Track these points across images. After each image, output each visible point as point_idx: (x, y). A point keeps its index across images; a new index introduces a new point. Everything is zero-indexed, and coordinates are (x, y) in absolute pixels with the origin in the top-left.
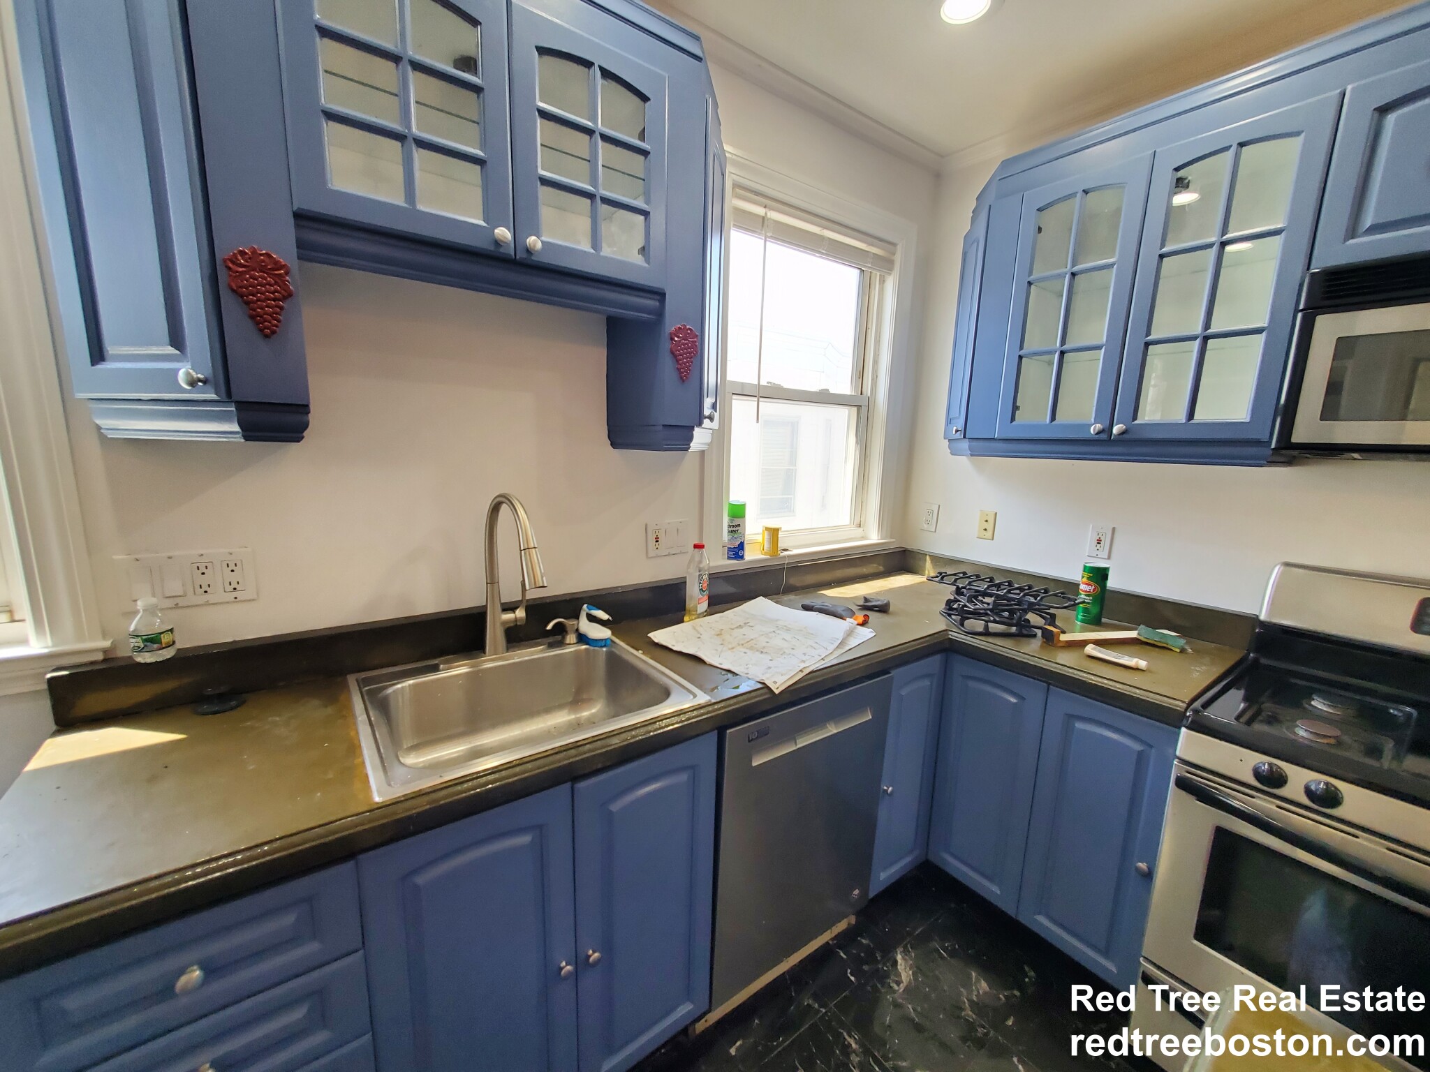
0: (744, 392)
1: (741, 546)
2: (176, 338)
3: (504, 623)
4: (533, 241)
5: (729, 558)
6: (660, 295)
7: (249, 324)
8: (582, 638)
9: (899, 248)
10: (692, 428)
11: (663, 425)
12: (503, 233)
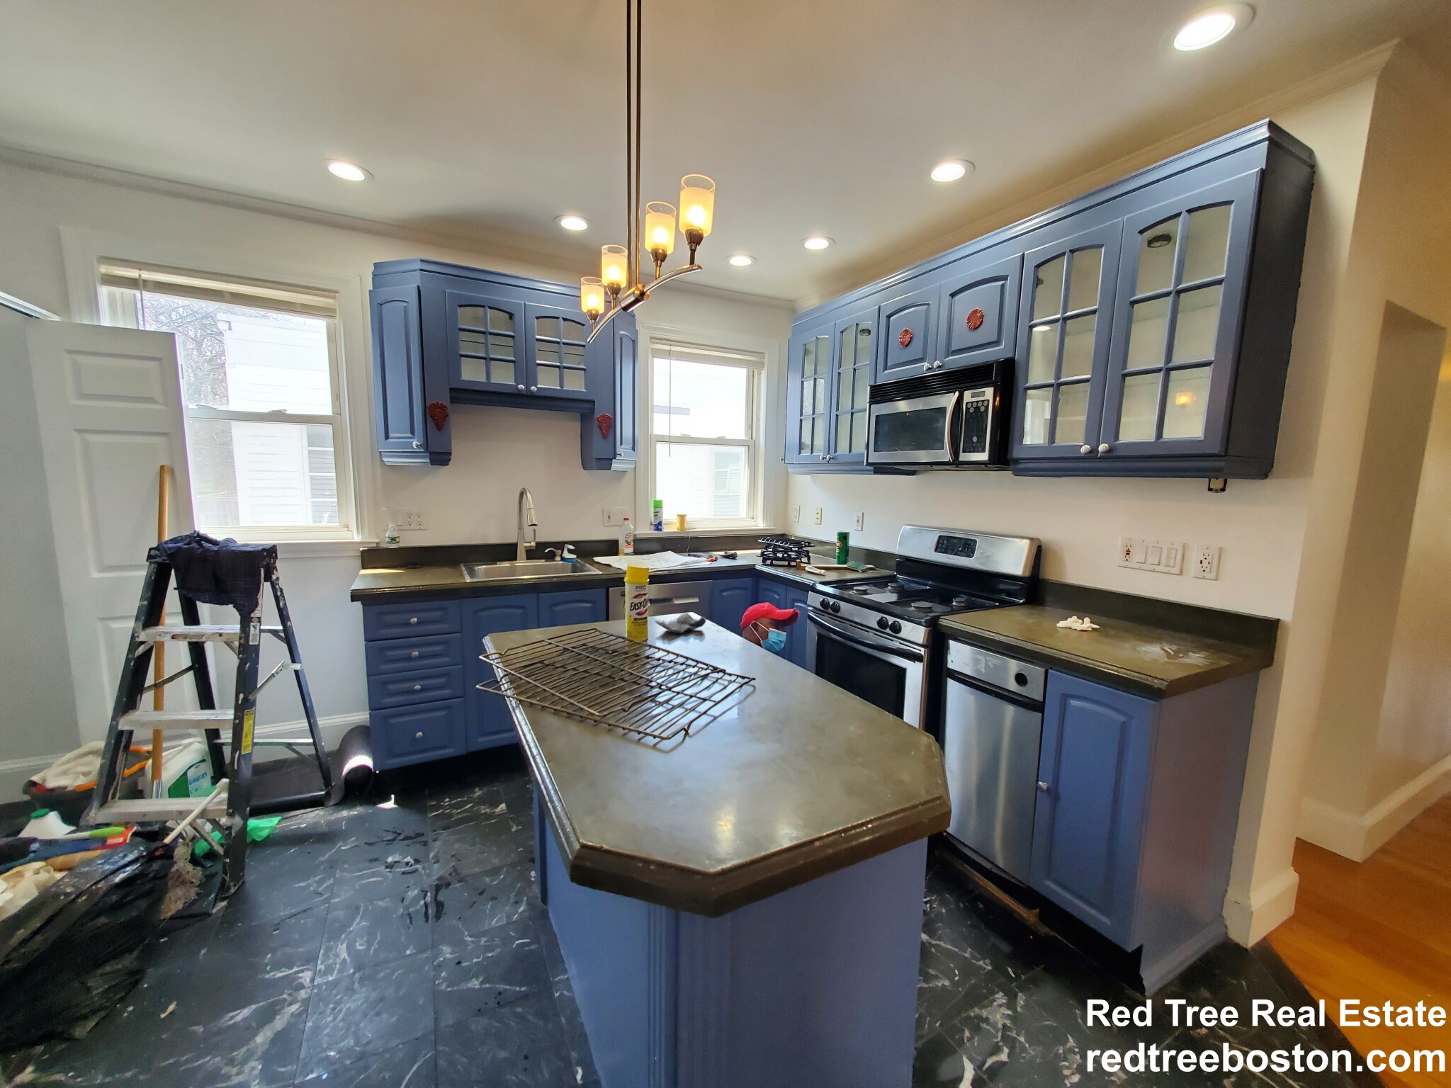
0: (662, 439)
1: (660, 523)
2: (412, 432)
3: (525, 547)
4: (533, 388)
5: (655, 530)
6: (593, 402)
7: (434, 426)
8: (563, 559)
9: (766, 355)
10: (612, 459)
11: (597, 459)
12: (521, 386)
